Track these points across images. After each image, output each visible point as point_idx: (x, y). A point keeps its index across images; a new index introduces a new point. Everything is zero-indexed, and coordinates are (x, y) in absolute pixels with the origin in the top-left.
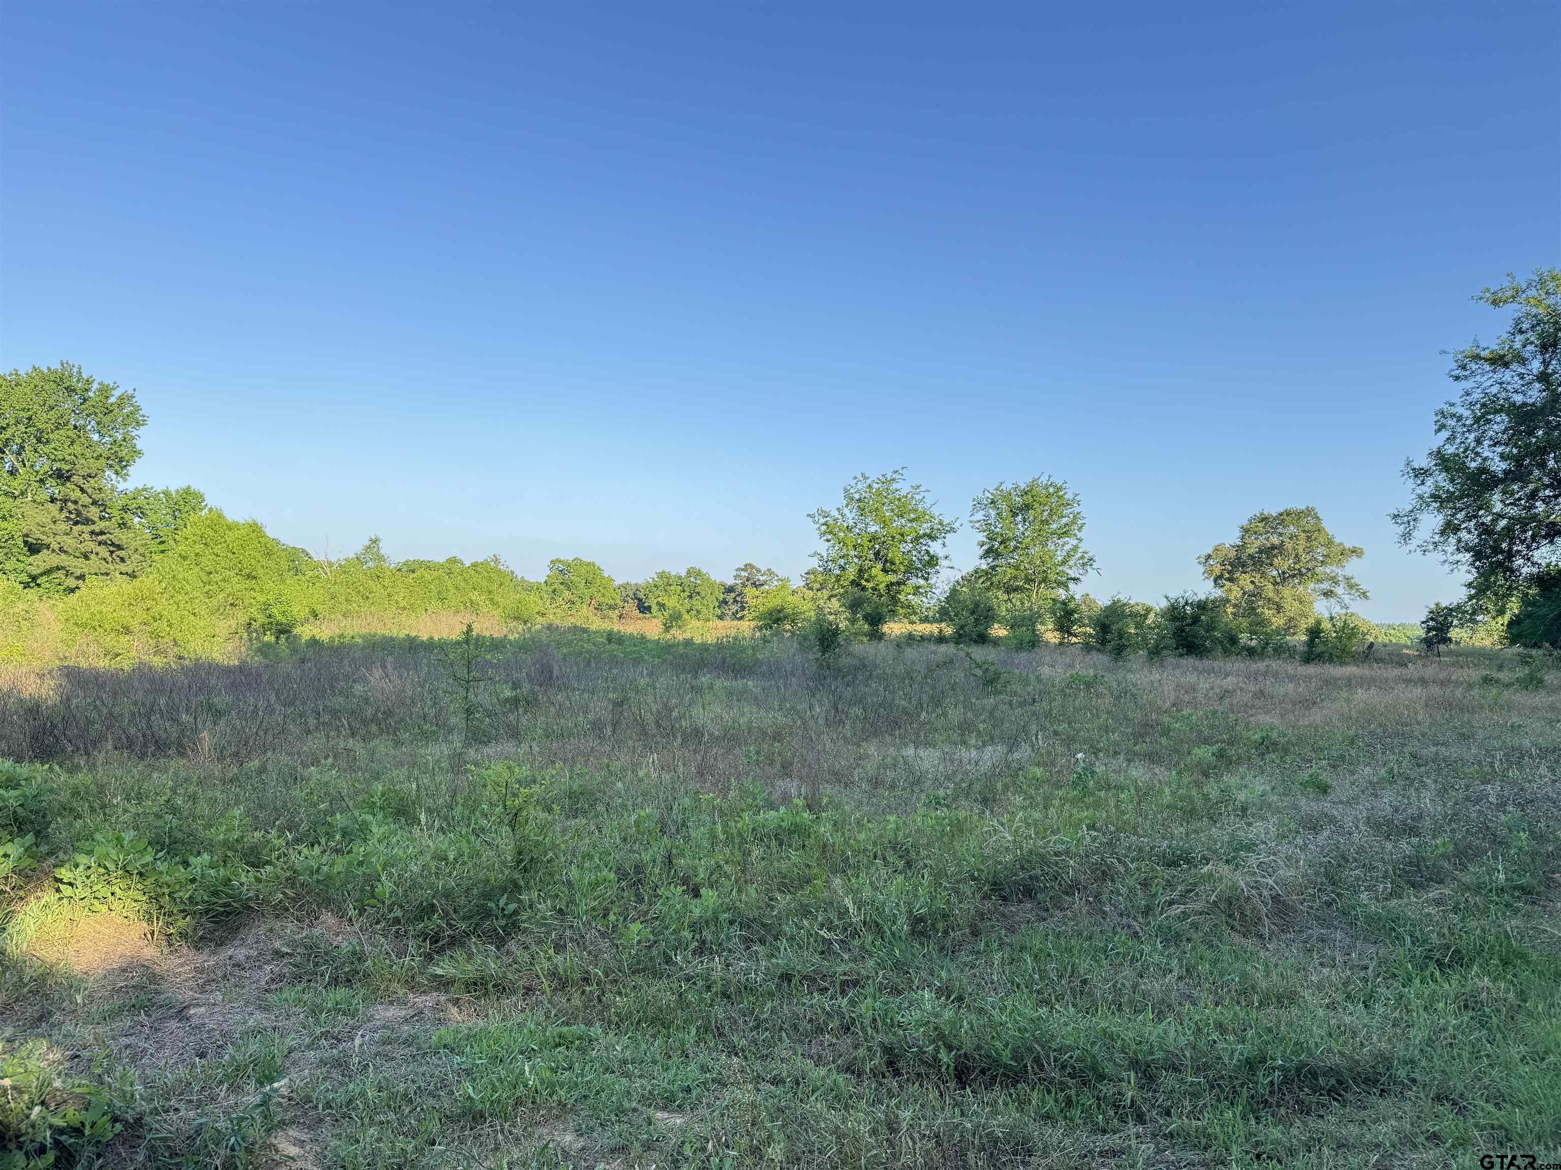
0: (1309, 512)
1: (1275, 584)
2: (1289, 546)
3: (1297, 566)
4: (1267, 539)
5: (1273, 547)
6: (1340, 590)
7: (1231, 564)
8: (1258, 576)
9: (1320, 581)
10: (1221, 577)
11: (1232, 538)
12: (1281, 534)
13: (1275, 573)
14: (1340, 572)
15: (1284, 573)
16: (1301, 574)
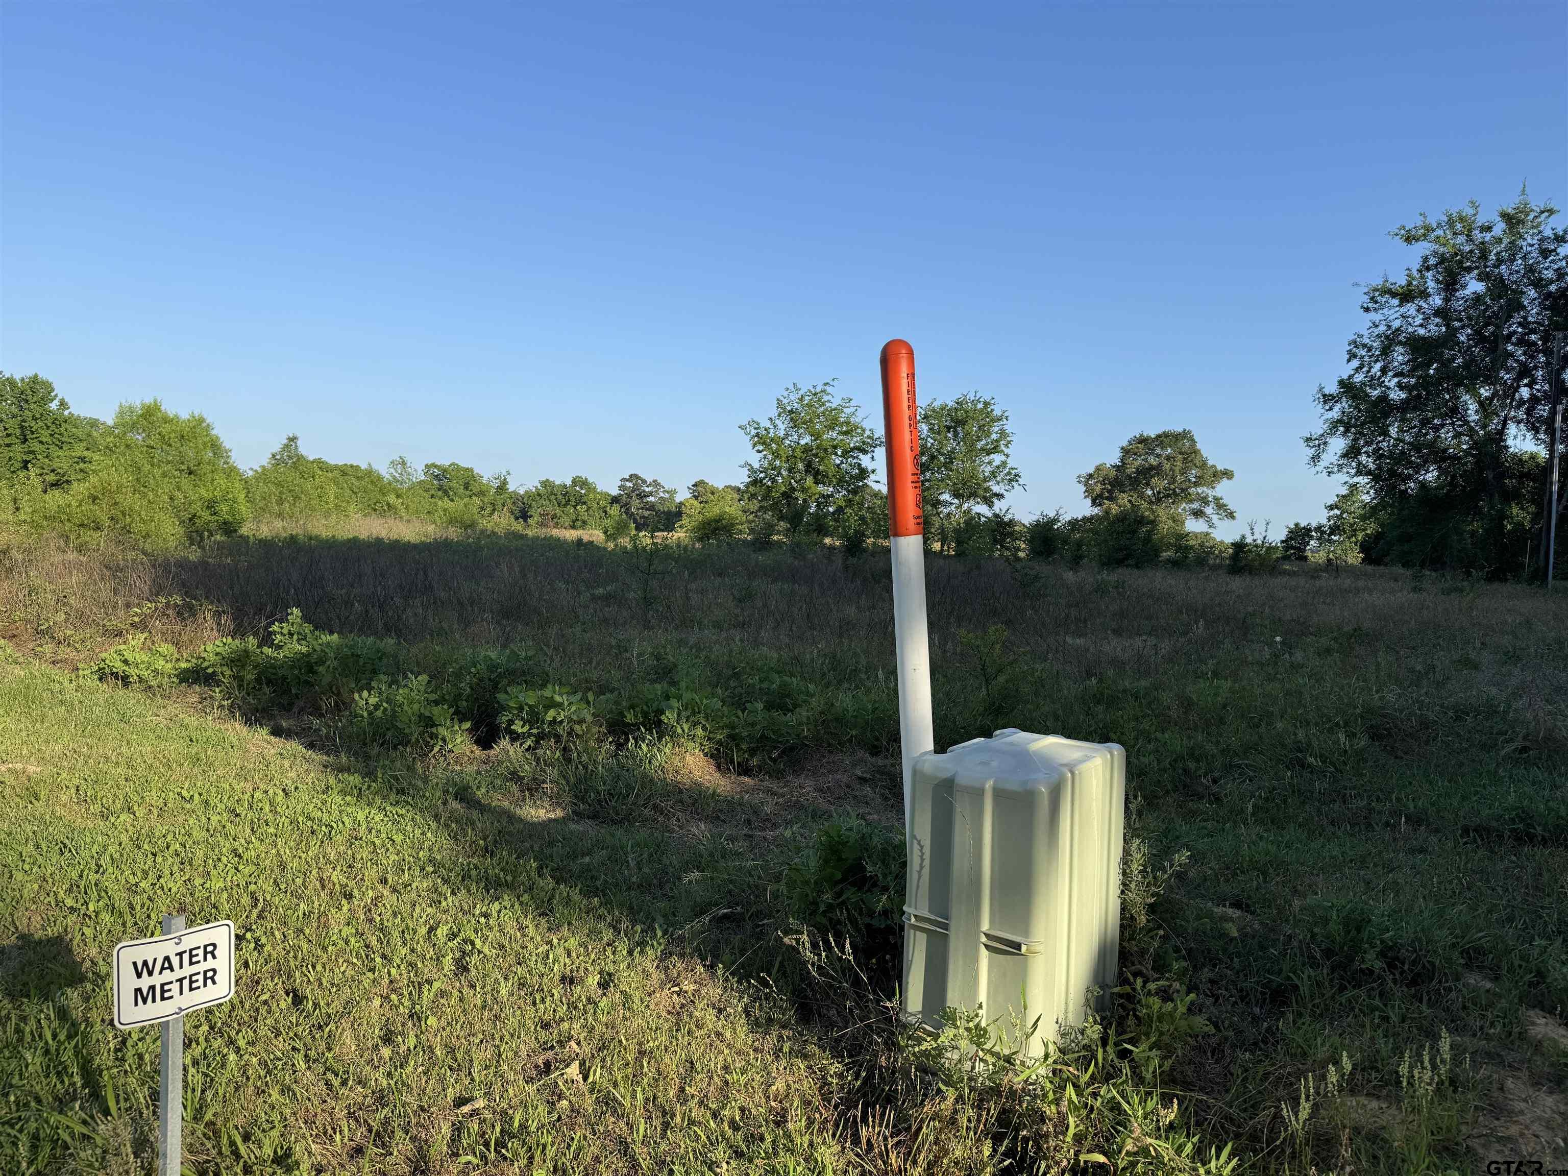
0: (1185, 435)
1: (1151, 503)
2: (1167, 466)
3: (1172, 487)
4: (1146, 460)
5: (1152, 468)
6: (1209, 510)
7: (1110, 483)
8: (1136, 495)
9: (1191, 501)
10: (1100, 496)
11: (1113, 458)
12: (1158, 456)
13: (1149, 492)
14: (1211, 493)
15: (1159, 493)
16: (1176, 494)
